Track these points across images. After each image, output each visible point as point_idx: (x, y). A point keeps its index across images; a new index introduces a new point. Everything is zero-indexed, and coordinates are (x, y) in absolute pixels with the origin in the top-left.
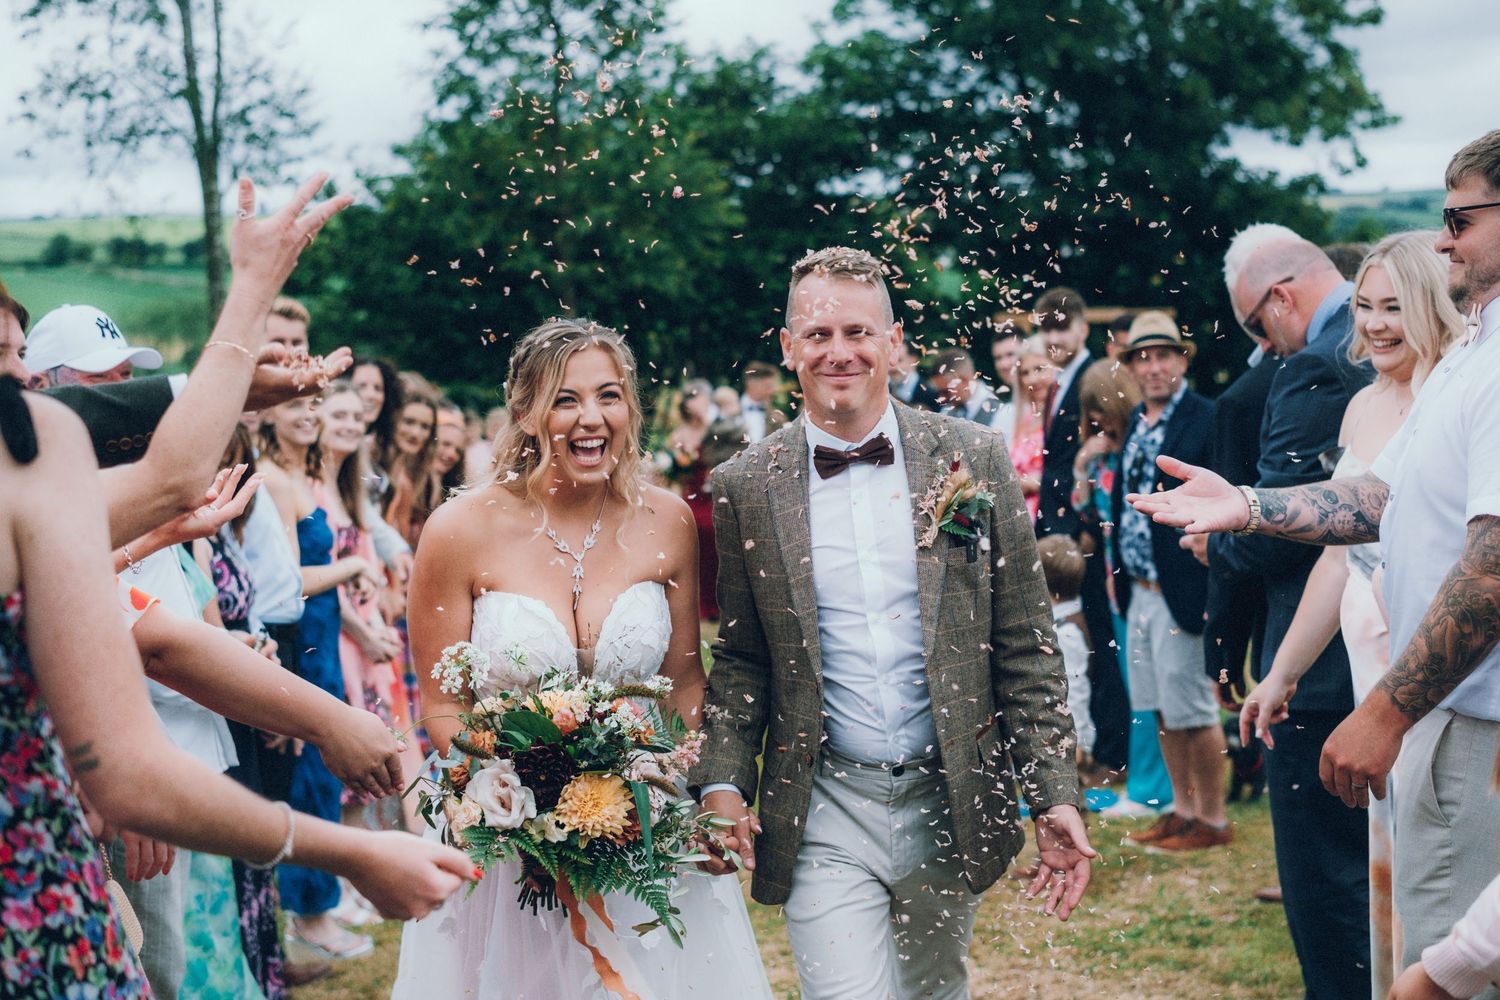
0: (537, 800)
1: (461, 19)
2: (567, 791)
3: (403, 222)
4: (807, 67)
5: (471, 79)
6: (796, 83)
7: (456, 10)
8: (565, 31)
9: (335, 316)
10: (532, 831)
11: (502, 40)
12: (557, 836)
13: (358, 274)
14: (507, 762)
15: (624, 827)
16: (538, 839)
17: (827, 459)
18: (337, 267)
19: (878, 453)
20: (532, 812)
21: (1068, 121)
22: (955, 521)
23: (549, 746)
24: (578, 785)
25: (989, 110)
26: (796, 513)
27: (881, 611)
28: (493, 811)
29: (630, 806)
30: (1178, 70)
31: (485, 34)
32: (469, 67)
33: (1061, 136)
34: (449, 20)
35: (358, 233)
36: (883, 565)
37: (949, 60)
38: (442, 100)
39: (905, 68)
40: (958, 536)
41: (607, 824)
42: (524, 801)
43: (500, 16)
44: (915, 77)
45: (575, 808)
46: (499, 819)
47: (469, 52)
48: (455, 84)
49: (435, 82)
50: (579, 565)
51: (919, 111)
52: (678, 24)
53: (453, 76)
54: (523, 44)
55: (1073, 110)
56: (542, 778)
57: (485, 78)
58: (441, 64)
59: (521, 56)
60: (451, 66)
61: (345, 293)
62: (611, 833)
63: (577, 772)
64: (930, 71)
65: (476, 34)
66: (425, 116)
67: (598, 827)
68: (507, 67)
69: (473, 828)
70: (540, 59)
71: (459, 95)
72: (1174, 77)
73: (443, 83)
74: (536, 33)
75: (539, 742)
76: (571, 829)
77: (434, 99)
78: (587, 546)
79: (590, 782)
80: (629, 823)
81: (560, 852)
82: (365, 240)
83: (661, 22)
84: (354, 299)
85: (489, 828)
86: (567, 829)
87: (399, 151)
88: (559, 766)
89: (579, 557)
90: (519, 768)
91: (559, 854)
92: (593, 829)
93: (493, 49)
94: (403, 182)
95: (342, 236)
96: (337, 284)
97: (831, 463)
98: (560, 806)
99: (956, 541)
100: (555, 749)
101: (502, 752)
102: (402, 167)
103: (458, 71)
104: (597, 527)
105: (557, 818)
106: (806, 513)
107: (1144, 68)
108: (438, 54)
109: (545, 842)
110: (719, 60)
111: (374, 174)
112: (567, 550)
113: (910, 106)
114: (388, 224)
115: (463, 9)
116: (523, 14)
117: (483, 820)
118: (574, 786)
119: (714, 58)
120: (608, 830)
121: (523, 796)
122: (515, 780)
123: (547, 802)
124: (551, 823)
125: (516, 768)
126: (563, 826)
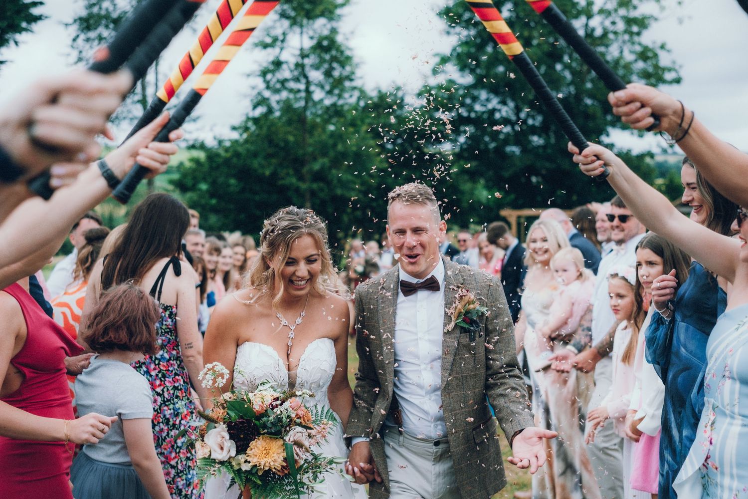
0: (237, 447)
1: (264, 73)
2: (253, 444)
3: (235, 160)
4: (419, 95)
5: (268, 99)
6: (413, 103)
7: (262, 68)
8: (311, 79)
9: (203, 201)
10: (234, 463)
11: (283, 82)
12: (246, 467)
13: (214, 183)
14: (225, 426)
15: (282, 466)
16: (236, 468)
17: (406, 287)
18: (204, 179)
19: (432, 285)
20: (233, 453)
21: (537, 124)
22: (464, 320)
23: (246, 420)
24: (259, 442)
25: (502, 117)
26: (389, 311)
27: (428, 364)
28: (215, 451)
29: (285, 455)
30: (589, 101)
31: (274, 80)
32: (267, 94)
33: (533, 130)
34: (259, 73)
35: (214, 165)
36: (430, 341)
37: (483, 95)
38: (255, 107)
39: (464, 96)
40: (464, 328)
41: (272, 463)
42: (230, 448)
43: (281, 71)
44: (468, 101)
45: (255, 454)
46: (219, 455)
47: (268, 87)
48: (261, 101)
49: (252, 100)
50: (292, 332)
51: (469, 116)
52: (361, 78)
53: (260, 98)
54: (292, 85)
55: (539, 118)
56: (242, 436)
57: (274, 99)
58: (255, 92)
59: (291, 91)
60: (259, 94)
61: (208, 191)
62: (275, 468)
63: (259, 434)
64: (475, 99)
65: (271, 80)
66: (247, 115)
67: (267, 464)
68: (284, 94)
69: (205, 458)
70: (299, 91)
71: (262, 106)
72: (586, 105)
73: (255, 101)
74: (297, 80)
75: (242, 417)
76: (254, 464)
77: (251, 108)
78: (297, 323)
79: (265, 441)
80: (285, 464)
81: (247, 476)
82: (218, 167)
83: (353, 77)
84: (212, 194)
85: (212, 459)
86: (251, 464)
87: (234, 128)
88: (250, 431)
89: (293, 328)
91: (246, 477)
92: (265, 465)
93: (278, 86)
94: (235, 142)
95: (207, 166)
96: (204, 187)
97: (409, 289)
98: (248, 451)
99: (464, 330)
100: (249, 421)
102: (235, 135)
103: (262, 96)
104: (303, 314)
105: (247, 458)
106: (394, 313)
107: (572, 100)
108: (253, 88)
109: (240, 469)
110: (380, 92)
111: (222, 138)
112: (287, 324)
113: (465, 114)
114: (227, 161)
115: (266, 68)
116: (291, 71)
117: (210, 455)
118: (257, 442)
119: (378, 90)
120: (273, 467)
121: (229, 444)
122: (227, 436)
123: (242, 449)
124: (243, 460)
125: (228, 431)
126: (249, 462)
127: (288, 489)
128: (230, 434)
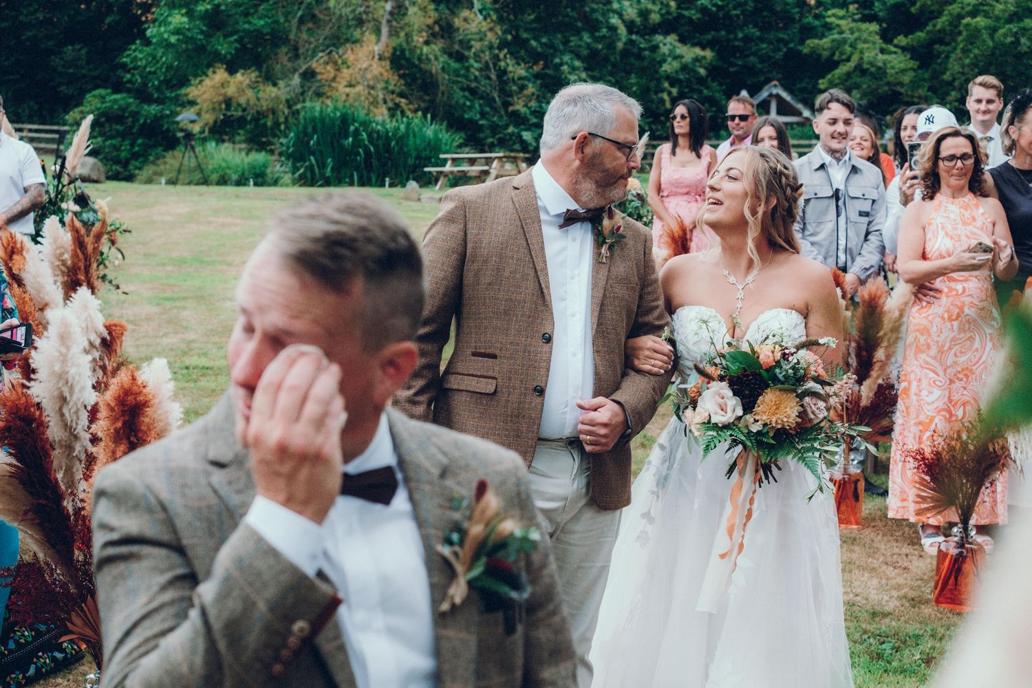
0: (743, 405)
2: (761, 399)
10: (740, 425)
12: (755, 428)
14: (725, 383)
15: (796, 422)
16: (744, 430)
20: (740, 412)
23: (751, 372)
24: (767, 396)
28: (716, 413)
29: (801, 409)
41: (785, 420)
42: (735, 406)
45: (764, 410)
46: (719, 419)
50: (741, 292)
56: (747, 392)
62: (788, 426)
63: (767, 387)
67: (779, 422)
69: (704, 424)
75: (744, 369)
76: (763, 422)
79: (775, 394)
80: (800, 420)
81: (758, 437)
85: (713, 424)
86: (760, 423)
88: (757, 384)
89: (740, 287)
90: (731, 386)
91: (756, 439)
92: (777, 423)
98: (756, 409)
101: (722, 378)
105: (755, 417)
109: (748, 431)
112: (734, 282)
117: (710, 419)
118: (765, 396)
120: (786, 424)
121: (734, 402)
122: (730, 393)
123: (748, 407)
124: (752, 420)
125: (730, 386)
126: (758, 421)
127: (799, 447)
128: (732, 390)
